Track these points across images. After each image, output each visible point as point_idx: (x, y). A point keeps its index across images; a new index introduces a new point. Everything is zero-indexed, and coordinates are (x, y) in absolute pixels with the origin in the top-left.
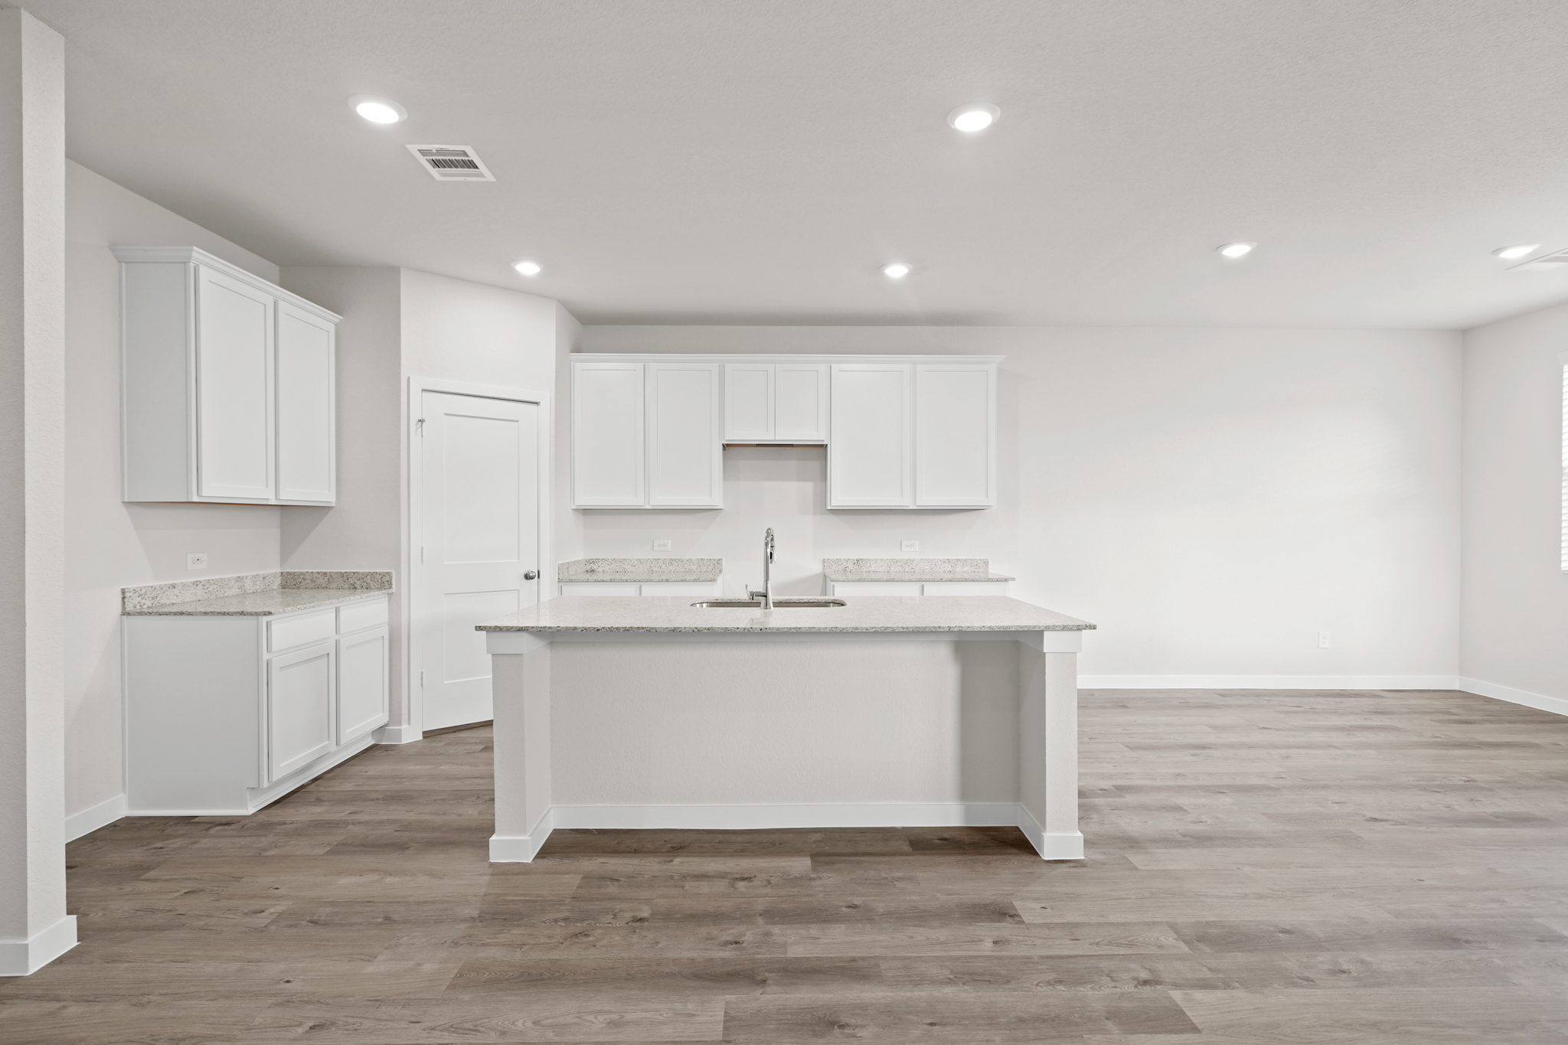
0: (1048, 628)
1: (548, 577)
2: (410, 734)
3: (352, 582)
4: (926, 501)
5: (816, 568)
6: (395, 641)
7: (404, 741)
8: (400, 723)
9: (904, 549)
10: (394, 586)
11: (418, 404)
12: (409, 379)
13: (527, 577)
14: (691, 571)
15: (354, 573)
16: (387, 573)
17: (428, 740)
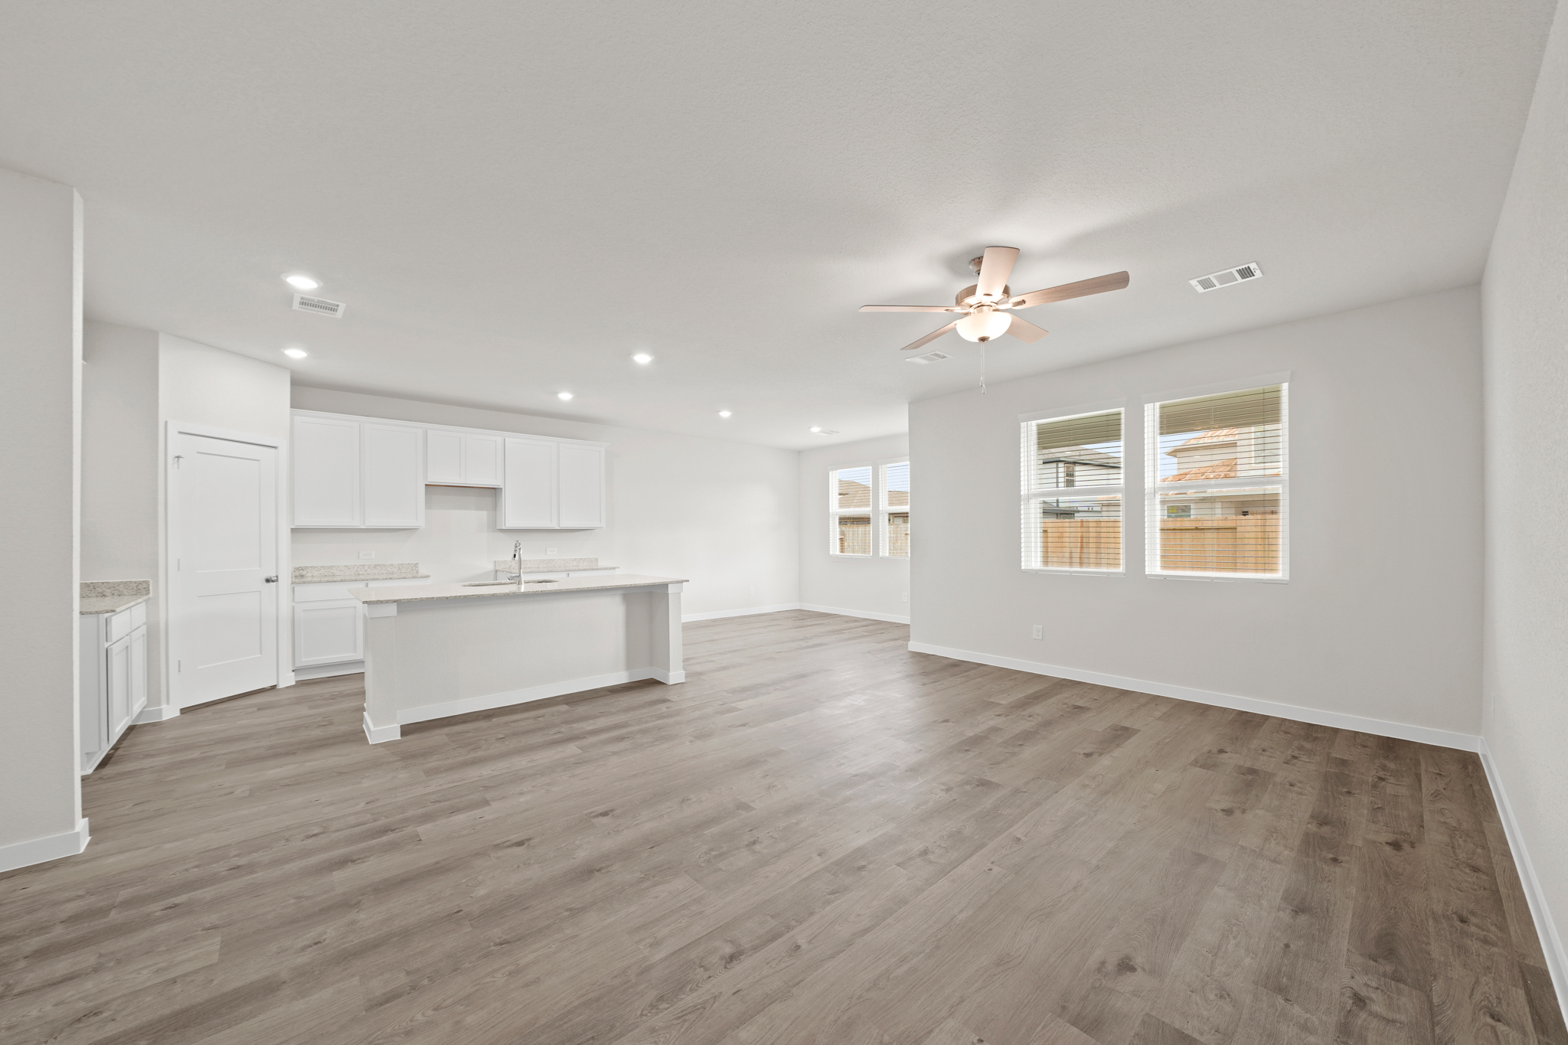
0: (671, 583)
1: (285, 579)
2: (170, 712)
3: (100, 591)
4: (566, 524)
5: (490, 567)
6: (153, 637)
7: (164, 718)
8: (159, 704)
9: (548, 553)
10: (151, 591)
11: (176, 444)
12: (166, 423)
13: (268, 581)
14: (392, 573)
15: (103, 583)
16: (144, 582)
17: (184, 715)
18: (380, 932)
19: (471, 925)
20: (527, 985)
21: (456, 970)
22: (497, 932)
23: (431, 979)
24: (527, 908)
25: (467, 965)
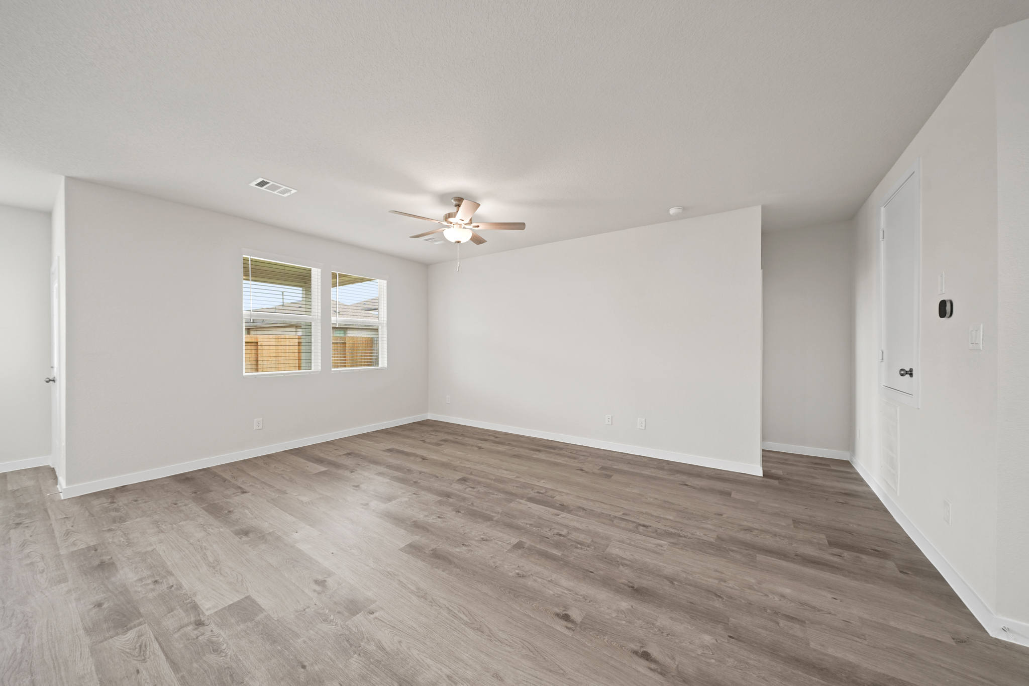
18: (794, 671)
19: (728, 621)
20: (721, 573)
21: (750, 604)
22: (717, 604)
23: (765, 610)
24: (691, 603)
25: (743, 601)
